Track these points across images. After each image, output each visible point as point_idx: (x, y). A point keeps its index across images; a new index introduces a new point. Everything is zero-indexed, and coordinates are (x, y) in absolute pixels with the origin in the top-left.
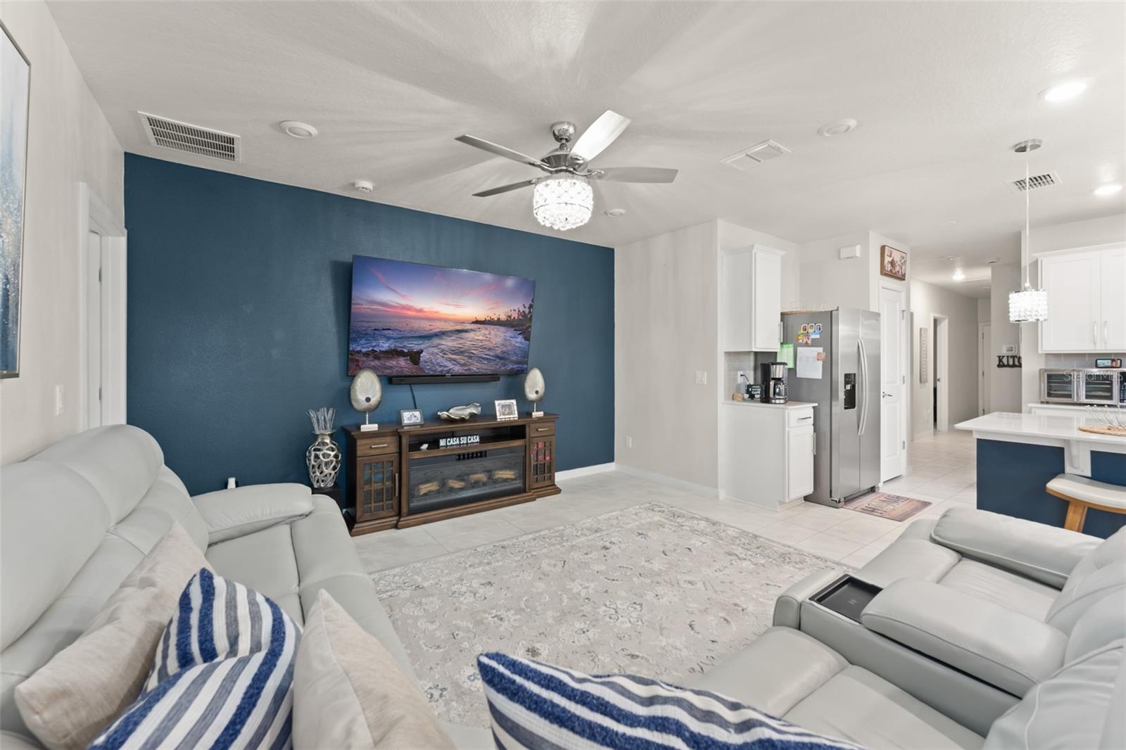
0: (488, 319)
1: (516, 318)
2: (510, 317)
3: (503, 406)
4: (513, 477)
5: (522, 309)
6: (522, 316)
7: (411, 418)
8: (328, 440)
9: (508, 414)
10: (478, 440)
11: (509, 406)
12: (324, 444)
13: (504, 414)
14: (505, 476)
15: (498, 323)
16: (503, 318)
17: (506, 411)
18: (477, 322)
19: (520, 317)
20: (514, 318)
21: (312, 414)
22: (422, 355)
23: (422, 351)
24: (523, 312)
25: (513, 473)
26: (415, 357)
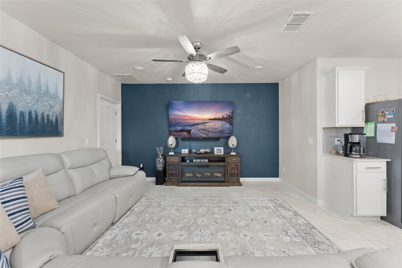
0: (214, 118)
1: (226, 117)
2: (223, 117)
3: (218, 150)
4: (221, 176)
5: (228, 114)
6: (229, 116)
7: (185, 151)
8: (161, 156)
9: (219, 152)
10: (207, 161)
11: (220, 150)
12: (159, 157)
13: (218, 152)
14: (218, 175)
15: (219, 119)
16: (221, 117)
17: (219, 151)
18: (210, 119)
19: (228, 117)
20: (225, 117)
21: (157, 148)
22: (191, 131)
23: (191, 130)
24: (229, 115)
25: (220, 174)
26: (189, 132)
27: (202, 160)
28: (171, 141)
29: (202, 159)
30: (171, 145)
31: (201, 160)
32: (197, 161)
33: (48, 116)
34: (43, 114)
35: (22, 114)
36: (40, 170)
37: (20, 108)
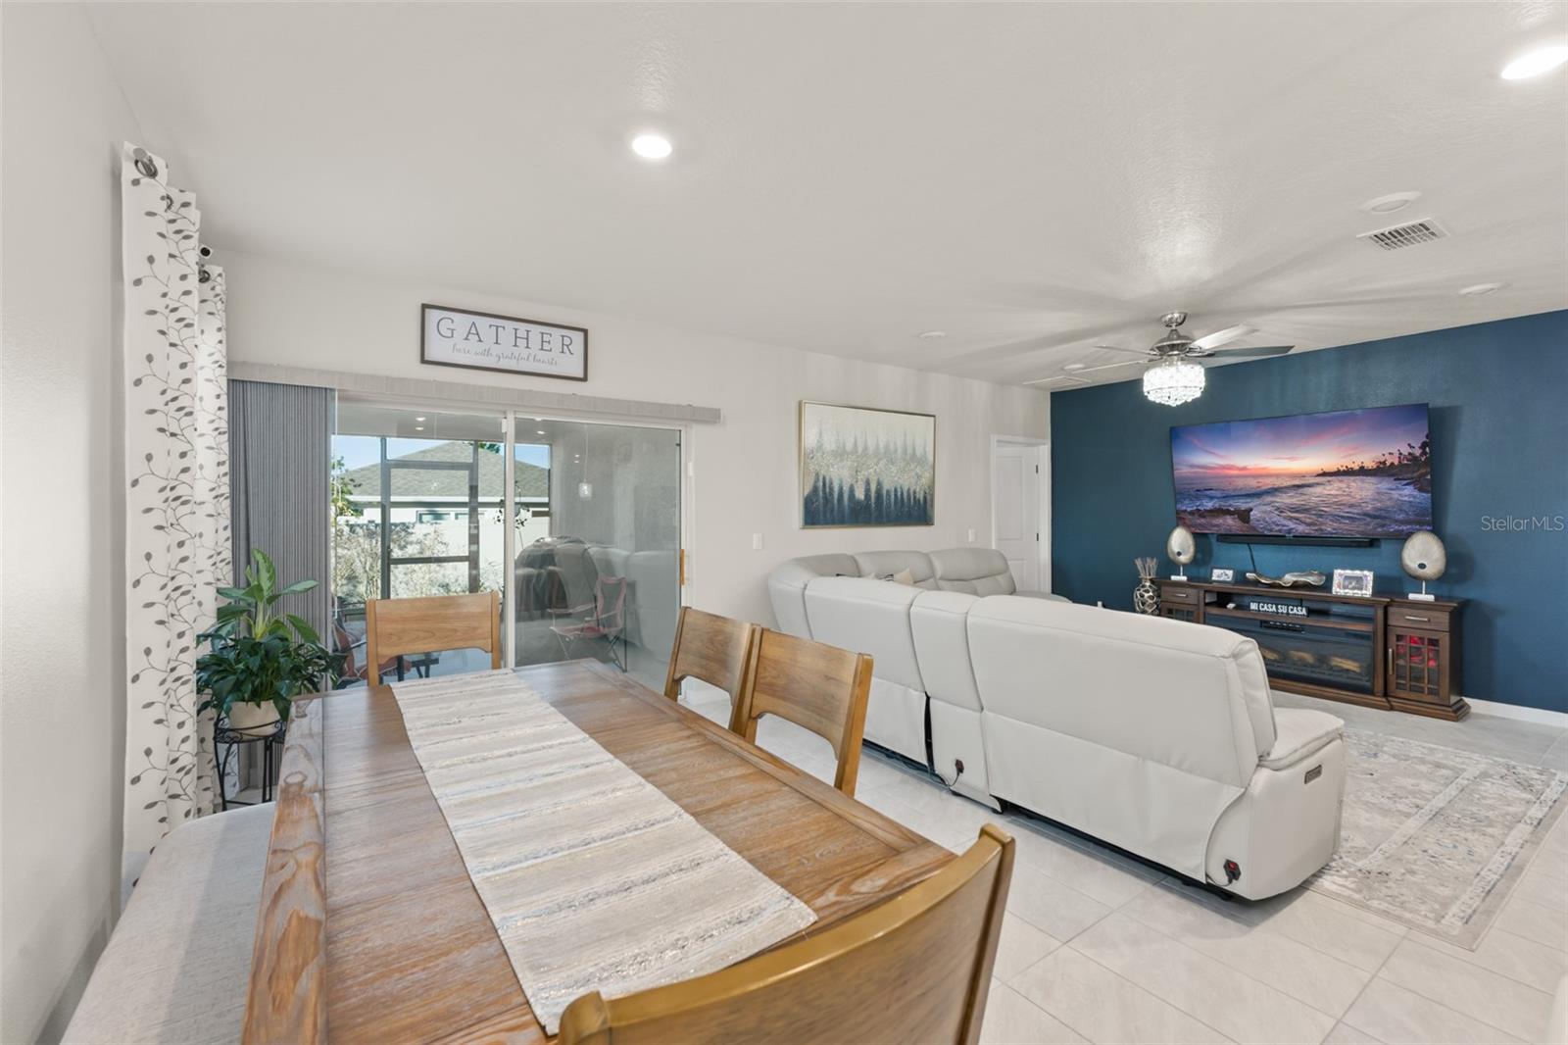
0: (1342, 469)
1: (1396, 463)
2: (1384, 463)
3: (1347, 578)
4: (1358, 670)
5: (1406, 451)
6: (1408, 460)
7: (1222, 575)
8: (1148, 584)
9: (1354, 588)
10: (1304, 612)
11: (1359, 579)
12: (1144, 586)
13: (1345, 587)
14: (1345, 666)
15: (1363, 472)
16: (1369, 464)
17: (1353, 582)
18: (1324, 474)
19: (1406, 462)
20: (1392, 464)
21: (1139, 563)
22: (1252, 513)
23: (1251, 510)
24: (1410, 454)
25: (1356, 664)
26: (1244, 516)
27: (1283, 609)
28: (1180, 542)
29: (1282, 605)
30: (1179, 554)
31: (1277, 609)
32: (1266, 608)
33: (915, 492)
34: (909, 490)
35: (888, 492)
36: (908, 570)
37: (887, 486)
